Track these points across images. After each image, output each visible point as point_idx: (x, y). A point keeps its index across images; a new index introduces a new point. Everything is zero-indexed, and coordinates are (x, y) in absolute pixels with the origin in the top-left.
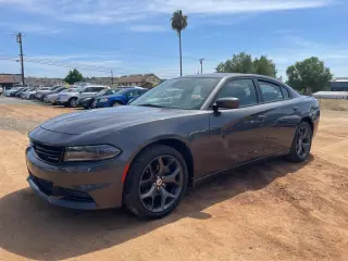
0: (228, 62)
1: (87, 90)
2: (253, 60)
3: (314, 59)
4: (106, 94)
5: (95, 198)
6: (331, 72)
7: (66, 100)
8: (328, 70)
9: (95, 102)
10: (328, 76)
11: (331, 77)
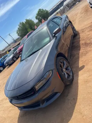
0: (18, 29)
3: (40, 10)
6: (47, 10)
8: (46, 10)
10: (47, 12)
11: (48, 11)
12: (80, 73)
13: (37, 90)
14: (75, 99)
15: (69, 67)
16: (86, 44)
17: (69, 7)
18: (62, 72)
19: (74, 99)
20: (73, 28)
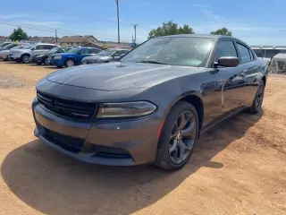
0: (159, 29)
1: (38, 48)
2: (178, 28)
4: (58, 52)
5: (132, 154)
7: (19, 56)
9: (49, 59)
12: (204, 170)
13: (99, 116)
14: (151, 200)
15: (193, 142)
16: (260, 139)
17: (281, 68)
18: (173, 133)
19: (149, 198)
20: (260, 96)
